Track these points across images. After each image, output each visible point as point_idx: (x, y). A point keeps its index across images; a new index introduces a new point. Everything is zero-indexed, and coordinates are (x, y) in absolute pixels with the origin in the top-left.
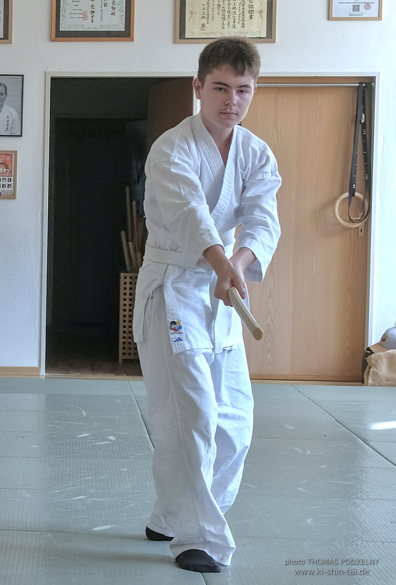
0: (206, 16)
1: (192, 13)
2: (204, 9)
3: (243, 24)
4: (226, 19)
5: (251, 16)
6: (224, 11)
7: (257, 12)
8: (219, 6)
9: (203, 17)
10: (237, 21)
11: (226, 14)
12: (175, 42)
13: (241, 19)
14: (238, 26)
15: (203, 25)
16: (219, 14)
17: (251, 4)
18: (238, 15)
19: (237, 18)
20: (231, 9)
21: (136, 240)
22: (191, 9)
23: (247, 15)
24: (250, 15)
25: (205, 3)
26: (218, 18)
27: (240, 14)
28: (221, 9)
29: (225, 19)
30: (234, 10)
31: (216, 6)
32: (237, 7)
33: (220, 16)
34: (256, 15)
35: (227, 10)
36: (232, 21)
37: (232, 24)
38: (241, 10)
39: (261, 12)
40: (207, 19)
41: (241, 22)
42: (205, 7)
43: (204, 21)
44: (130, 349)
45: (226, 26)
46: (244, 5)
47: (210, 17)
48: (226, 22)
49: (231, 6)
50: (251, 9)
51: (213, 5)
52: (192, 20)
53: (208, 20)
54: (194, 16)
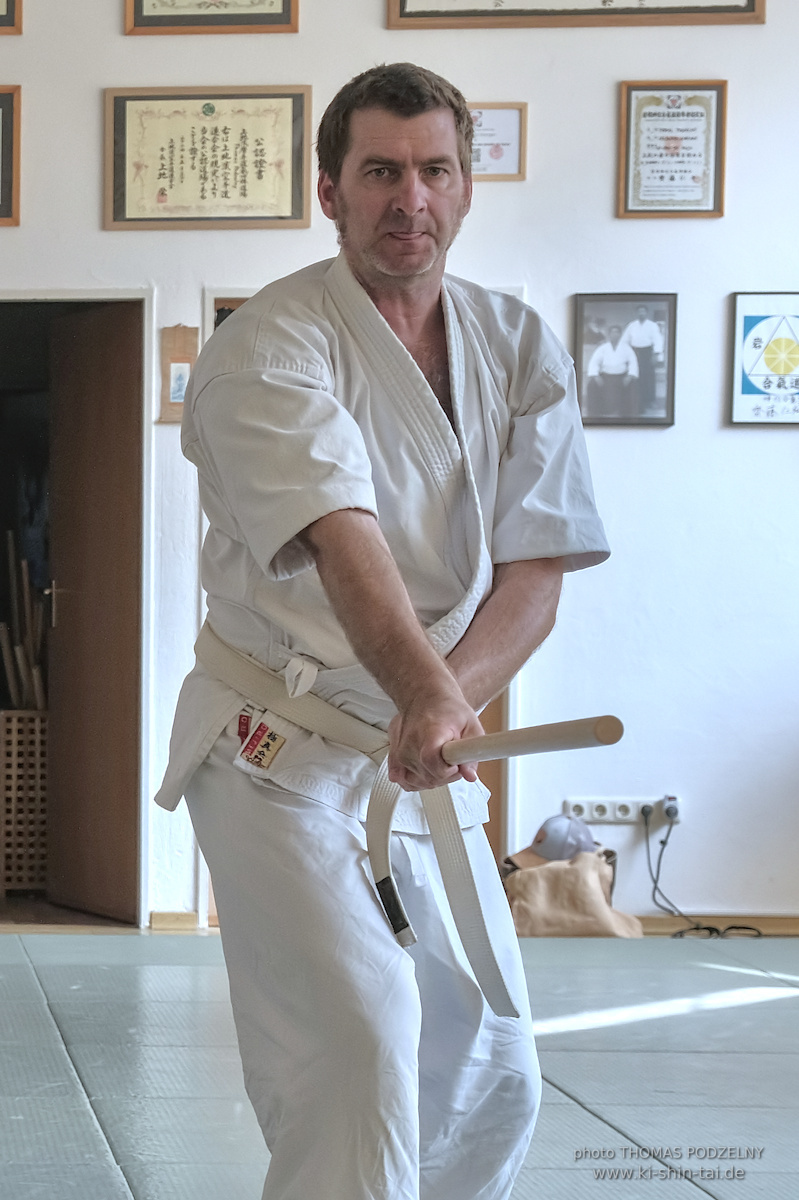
0: (167, 173)
1: (138, 167)
2: (162, 158)
3: (244, 188)
4: (209, 180)
5: (260, 172)
6: (203, 160)
7: (271, 165)
8: (193, 151)
9: (161, 175)
10: (231, 182)
11: (209, 169)
12: (104, 227)
13: (239, 178)
14: (234, 193)
15: (162, 192)
16: (193, 168)
17: (259, 148)
18: (232, 171)
19: (231, 177)
20: (219, 158)
21: (28, 640)
22: (136, 160)
23: (251, 170)
24: (256, 170)
25: (166, 147)
26: (192, 177)
27: (237, 168)
28: (199, 156)
29: (205, 179)
30: (225, 160)
31: (187, 155)
32: (231, 154)
33: (197, 172)
34: (270, 172)
35: (210, 160)
36: (221, 181)
37: (221, 188)
38: (239, 161)
39: (279, 165)
40: (168, 179)
41: (239, 185)
42: (166, 154)
43: (164, 183)
44: (20, 868)
45: (208, 194)
46: (244, 150)
47: (177, 175)
48: (209, 185)
49: (220, 153)
50: (259, 158)
51: (182, 150)
52: (138, 181)
53: (171, 181)
54: (143, 172)
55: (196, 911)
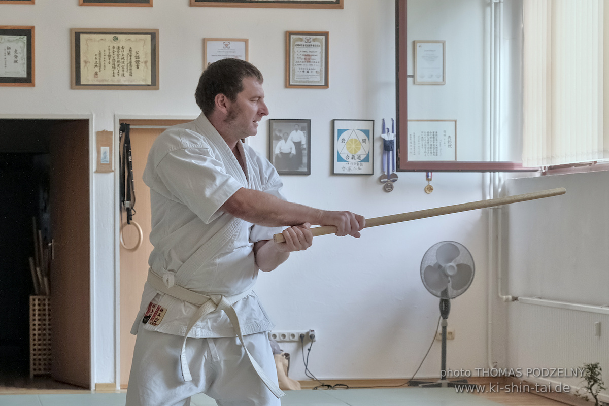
0: (98, 65)
1: (86, 62)
2: (96, 59)
3: (131, 72)
4: (116, 68)
5: (138, 66)
6: (114, 60)
7: (142, 63)
8: (109, 56)
9: (96, 66)
10: (125, 70)
11: (116, 64)
12: (72, 88)
13: (129, 68)
14: (127, 74)
15: (96, 74)
16: (109, 63)
17: (138, 55)
18: (126, 65)
19: (125, 67)
20: (120, 59)
22: (85, 59)
23: (134, 64)
24: (136, 65)
25: (98, 54)
26: (109, 67)
27: (128, 64)
28: (112, 59)
29: (115, 68)
30: (123, 60)
31: (107, 58)
32: (125, 58)
33: (111, 66)
34: (142, 66)
35: (116, 60)
36: (121, 69)
37: (121, 72)
38: (129, 60)
39: (146, 62)
40: (99, 68)
41: (129, 71)
42: (98, 57)
43: (97, 69)
44: (40, 364)
45: (116, 75)
46: (131, 56)
47: (102, 66)
48: (116, 71)
49: (121, 57)
50: (137, 60)
51: (105, 55)
52: (86, 68)
53: (100, 69)
54: (88, 64)
55: (115, 382)
